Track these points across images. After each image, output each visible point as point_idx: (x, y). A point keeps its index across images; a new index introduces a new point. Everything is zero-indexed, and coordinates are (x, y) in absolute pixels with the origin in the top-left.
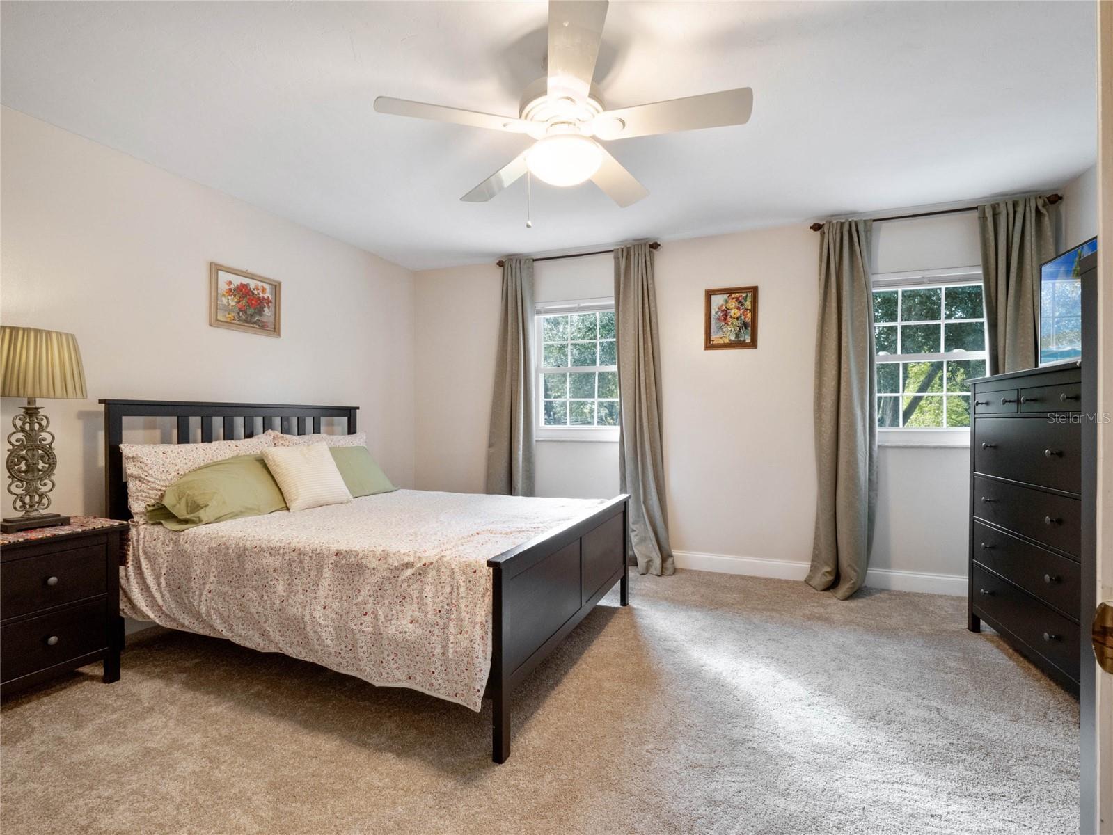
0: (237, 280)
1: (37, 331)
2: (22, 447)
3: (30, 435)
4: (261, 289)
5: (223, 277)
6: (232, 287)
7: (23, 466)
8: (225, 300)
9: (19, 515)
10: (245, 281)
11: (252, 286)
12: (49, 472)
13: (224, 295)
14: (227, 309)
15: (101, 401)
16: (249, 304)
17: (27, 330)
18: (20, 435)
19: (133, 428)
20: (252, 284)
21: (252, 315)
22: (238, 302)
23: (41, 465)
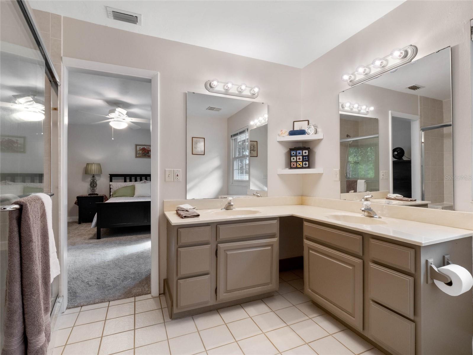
0: (142, 147)
1: (91, 164)
2: (92, 182)
3: (93, 180)
4: (148, 148)
5: (138, 147)
6: (141, 149)
7: (92, 185)
8: (139, 152)
9: (91, 193)
10: (144, 147)
11: (146, 148)
12: (96, 186)
13: (138, 151)
14: (139, 154)
15: (109, 174)
16: (145, 152)
17: (90, 164)
18: (92, 180)
19: (114, 179)
20: (146, 147)
21: (146, 154)
22: (142, 152)
23: (95, 185)
